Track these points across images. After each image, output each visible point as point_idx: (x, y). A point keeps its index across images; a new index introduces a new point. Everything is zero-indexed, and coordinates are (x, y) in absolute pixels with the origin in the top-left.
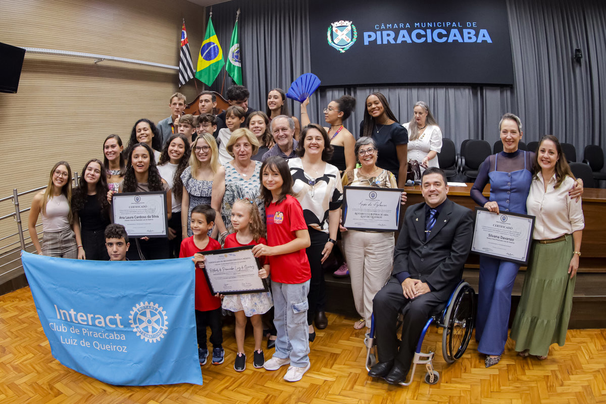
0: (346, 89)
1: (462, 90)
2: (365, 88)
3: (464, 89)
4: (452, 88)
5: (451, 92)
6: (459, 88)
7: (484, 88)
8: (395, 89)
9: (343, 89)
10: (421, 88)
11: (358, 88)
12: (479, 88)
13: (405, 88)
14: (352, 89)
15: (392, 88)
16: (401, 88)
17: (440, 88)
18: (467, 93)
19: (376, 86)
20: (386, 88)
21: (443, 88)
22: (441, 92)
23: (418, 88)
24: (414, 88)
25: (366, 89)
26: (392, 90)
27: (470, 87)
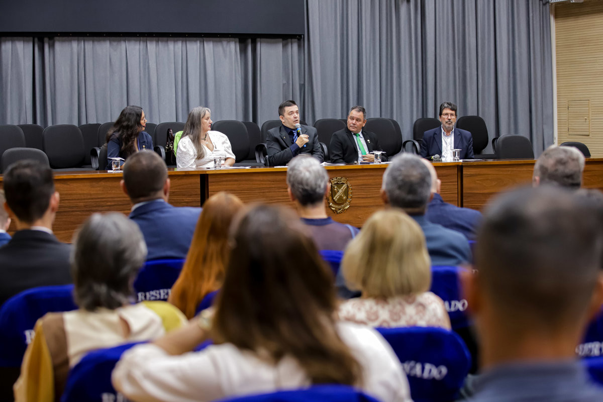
0: (36, 39)
1: (225, 43)
2: (70, 38)
3: (229, 42)
4: (210, 41)
5: (209, 46)
6: (221, 41)
7: (258, 40)
8: (120, 41)
9: (31, 38)
10: (162, 41)
11: (56, 38)
12: (250, 41)
13: (136, 41)
14: (46, 39)
15: (114, 41)
16: (129, 41)
17: (190, 41)
18: (233, 47)
19: (89, 36)
20: (104, 40)
21: (196, 41)
22: (194, 47)
23: (157, 41)
24: (151, 41)
25: (71, 41)
26: (115, 44)
27: (237, 40)
